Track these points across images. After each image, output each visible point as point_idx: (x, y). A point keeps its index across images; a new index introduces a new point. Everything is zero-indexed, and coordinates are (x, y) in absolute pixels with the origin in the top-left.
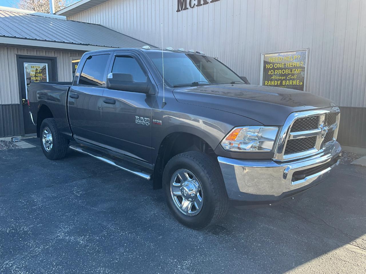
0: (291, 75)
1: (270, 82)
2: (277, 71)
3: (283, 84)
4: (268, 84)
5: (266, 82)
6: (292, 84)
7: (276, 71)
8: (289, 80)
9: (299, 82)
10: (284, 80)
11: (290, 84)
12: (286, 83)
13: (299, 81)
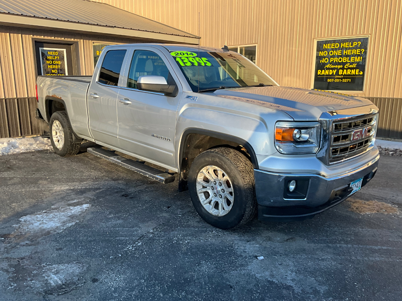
0: (349, 64)
1: (323, 71)
2: (332, 59)
3: (340, 74)
4: (321, 73)
5: (319, 71)
6: (350, 74)
8: (347, 69)
9: (358, 72)
10: (340, 68)
11: (348, 74)
12: (343, 72)
13: (359, 70)
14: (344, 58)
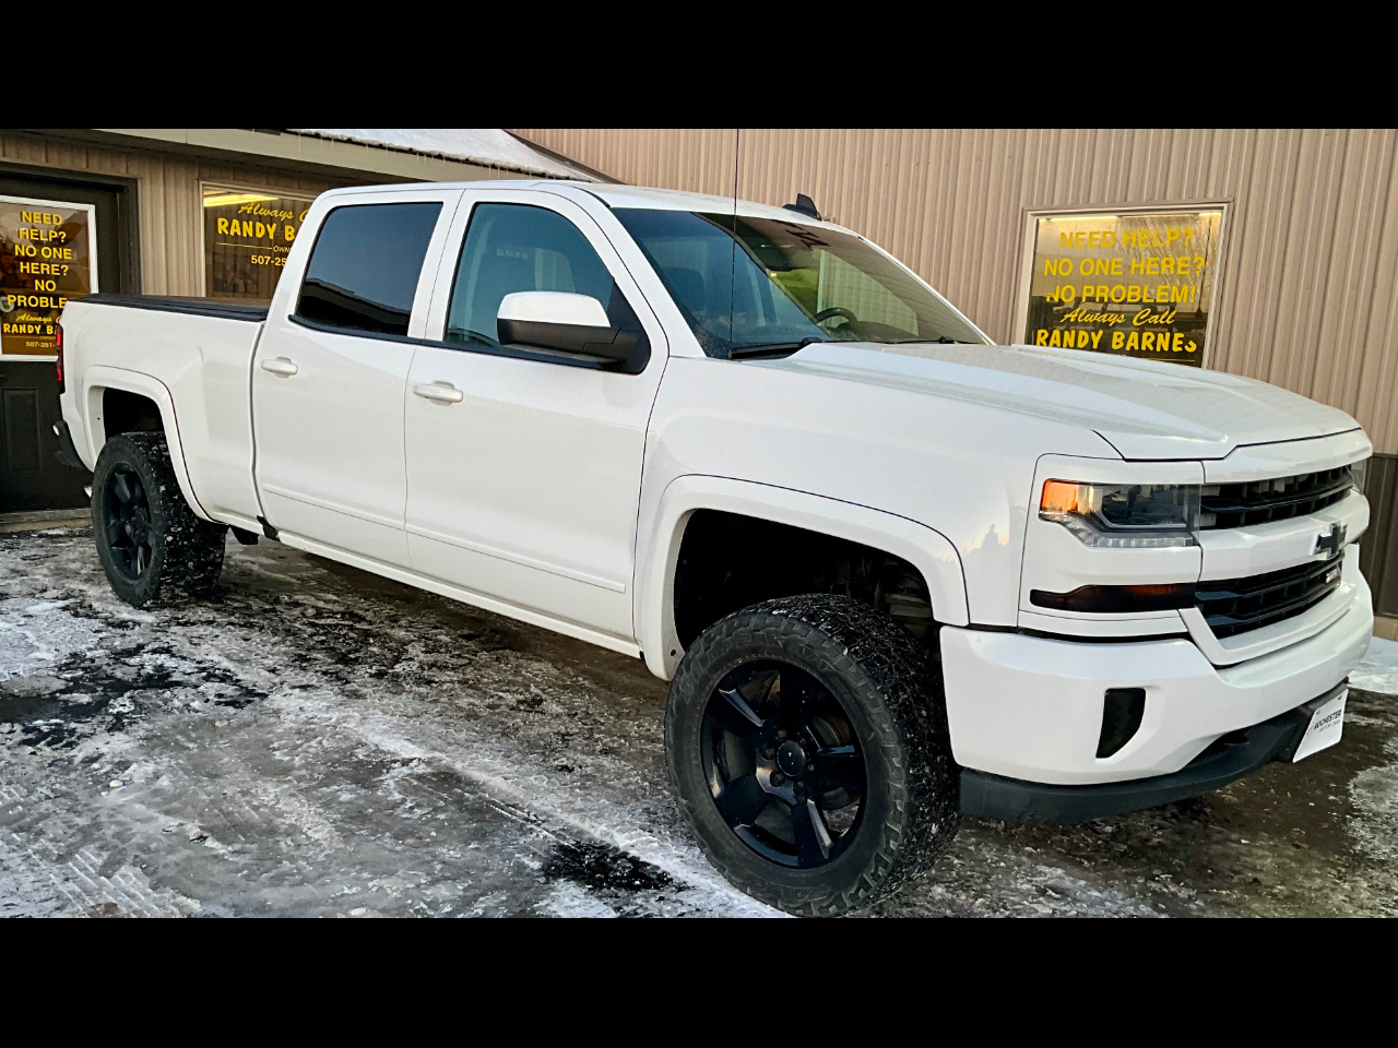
0: (1149, 310)
1: (1057, 333)
2: (1089, 291)
3: (1115, 347)
4: (1047, 341)
5: (1040, 332)
6: (1151, 348)
7: (1085, 288)
9: (1181, 342)
10: (1117, 327)
11: (1143, 348)
12: (1125, 341)
13: (1182, 335)
14: (1131, 287)
